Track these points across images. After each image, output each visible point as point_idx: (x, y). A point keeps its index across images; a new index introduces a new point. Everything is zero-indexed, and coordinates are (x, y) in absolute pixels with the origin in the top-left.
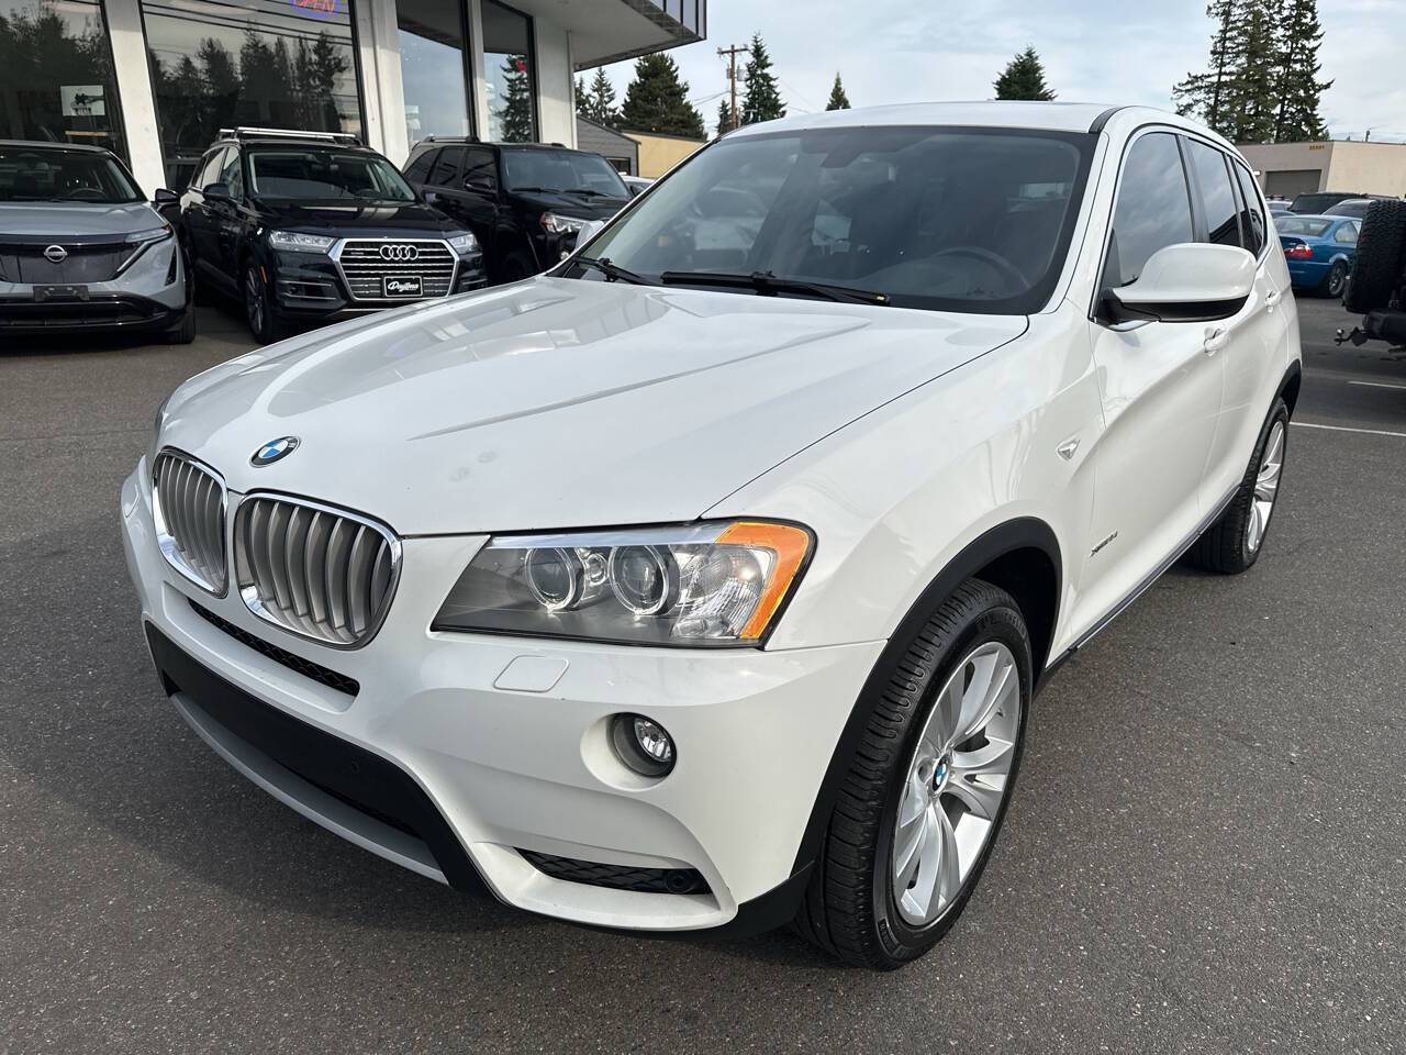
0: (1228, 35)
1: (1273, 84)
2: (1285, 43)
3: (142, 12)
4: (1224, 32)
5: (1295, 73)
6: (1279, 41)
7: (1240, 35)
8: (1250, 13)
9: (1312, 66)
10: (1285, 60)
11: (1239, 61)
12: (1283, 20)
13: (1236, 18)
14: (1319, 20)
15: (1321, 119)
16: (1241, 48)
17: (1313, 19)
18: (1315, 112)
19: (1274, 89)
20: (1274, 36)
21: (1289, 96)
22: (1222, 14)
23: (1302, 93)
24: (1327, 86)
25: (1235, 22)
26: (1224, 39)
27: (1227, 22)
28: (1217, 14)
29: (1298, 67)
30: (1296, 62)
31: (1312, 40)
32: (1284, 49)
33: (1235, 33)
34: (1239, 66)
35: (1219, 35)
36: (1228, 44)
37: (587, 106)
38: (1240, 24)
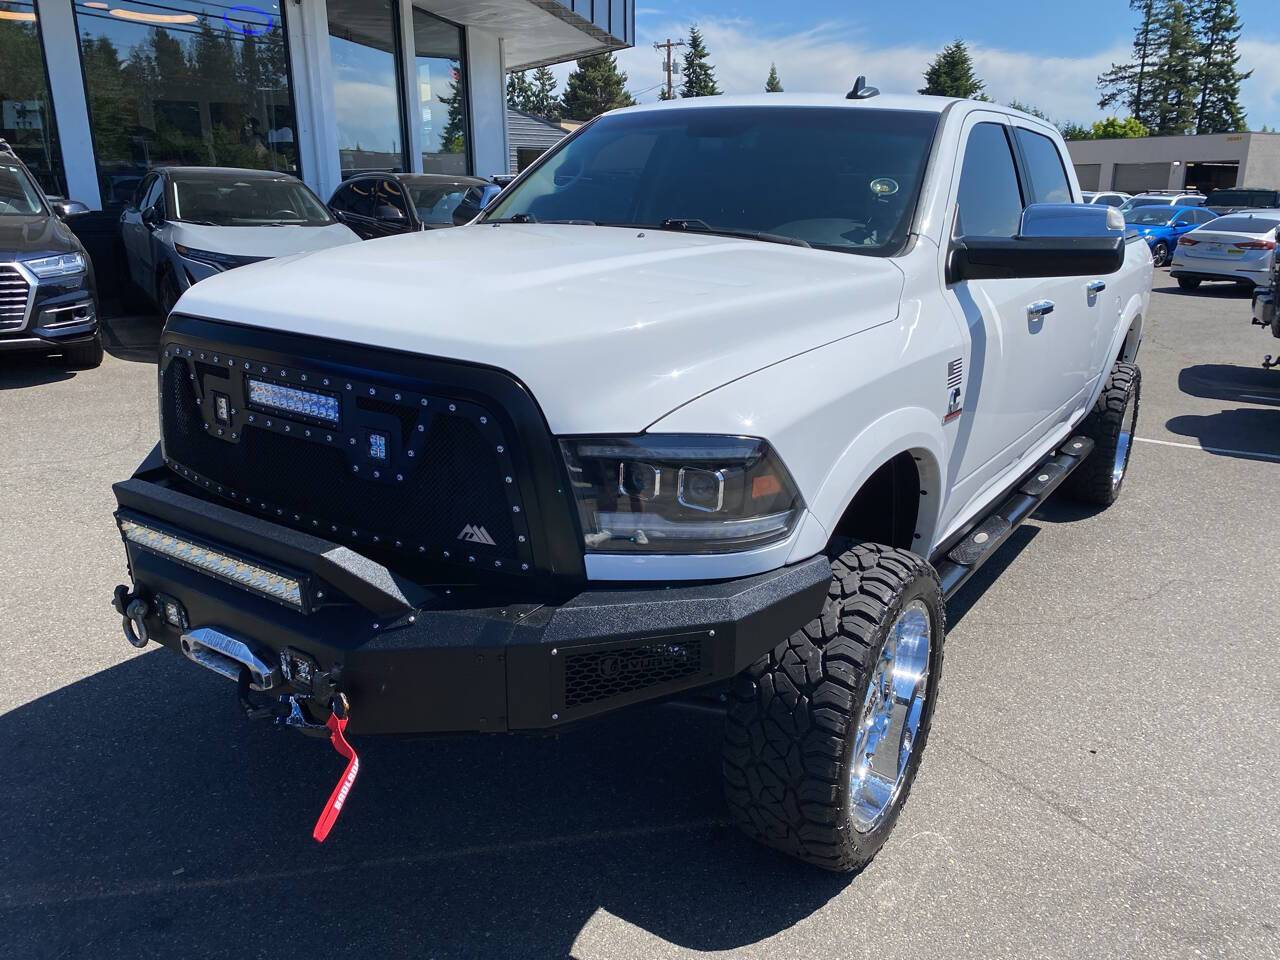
0: (1150, 27)
1: (1195, 74)
2: (1205, 34)
3: (75, 12)
4: (1146, 24)
5: (1215, 64)
6: (1199, 33)
7: (1162, 26)
8: (1171, 6)
9: (1232, 57)
10: (1206, 51)
11: (1161, 53)
12: (1204, 12)
13: (1158, 10)
14: (1238, 12)
15: (1241, 108)
16: (1163, 40)
17: (1232, 11)
18: (1235, 101)
19: (1196, 79)
20: (1195, 28)
21: (1210, 86)
22: (1145, 7)
23: (1222, 82)
24: (1247, 76)
25: (1157, 15)
26: (1146, 32)
27: (1148, 14)
28: (1139, 7)
29: (1218, 58)
30: (1216, 52)
31: (1231, 32)
32: (1205, 41)
33: (1157, 25)
34: (1161, 56)
35: (1142, 27)
36: (1150, 36)
37: (529, 93)
38: (1161, 17)
